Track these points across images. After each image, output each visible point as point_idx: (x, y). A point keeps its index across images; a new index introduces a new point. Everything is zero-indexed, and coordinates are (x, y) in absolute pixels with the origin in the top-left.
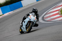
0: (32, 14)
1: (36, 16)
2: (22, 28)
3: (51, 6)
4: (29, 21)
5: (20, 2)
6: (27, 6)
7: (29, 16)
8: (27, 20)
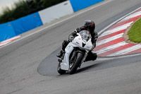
3: (105, 21)
6: (52, 22)
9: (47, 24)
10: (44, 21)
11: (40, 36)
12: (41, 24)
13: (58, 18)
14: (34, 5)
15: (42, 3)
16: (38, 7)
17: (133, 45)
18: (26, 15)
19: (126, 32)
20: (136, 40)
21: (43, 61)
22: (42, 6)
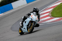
0: (33, 14)
1: (37, 16)
2: (22, 29)
4: (30, 21)
7: (30, 16)
8: (28, 20)
9: (15, 9)
12: (13, 8)
16: (11, 1)
17: (53, 18)
19: (50, 13)
20: (54, 16)
21: (13, 25)
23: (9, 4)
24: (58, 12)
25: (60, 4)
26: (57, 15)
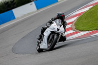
5: (11, 11)
6: (22, 17)
10: (16, 16)
11: (13, 27)
12: (14, 18)
13: (26, 14)
14: (9, 5)
15: (15, 3)
17: (78, 32)
18: (3, 12)
20: (80, 29)
22: (15, 6)
23: (8, 12)
24: (86, 23)
25: (89, 10)
26: (85, 27)
